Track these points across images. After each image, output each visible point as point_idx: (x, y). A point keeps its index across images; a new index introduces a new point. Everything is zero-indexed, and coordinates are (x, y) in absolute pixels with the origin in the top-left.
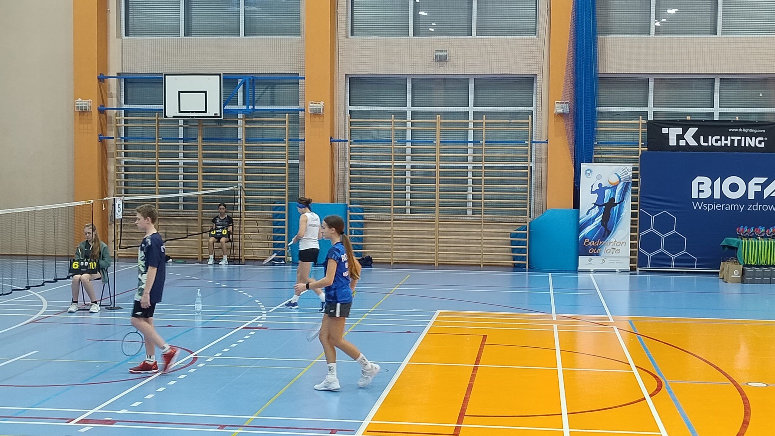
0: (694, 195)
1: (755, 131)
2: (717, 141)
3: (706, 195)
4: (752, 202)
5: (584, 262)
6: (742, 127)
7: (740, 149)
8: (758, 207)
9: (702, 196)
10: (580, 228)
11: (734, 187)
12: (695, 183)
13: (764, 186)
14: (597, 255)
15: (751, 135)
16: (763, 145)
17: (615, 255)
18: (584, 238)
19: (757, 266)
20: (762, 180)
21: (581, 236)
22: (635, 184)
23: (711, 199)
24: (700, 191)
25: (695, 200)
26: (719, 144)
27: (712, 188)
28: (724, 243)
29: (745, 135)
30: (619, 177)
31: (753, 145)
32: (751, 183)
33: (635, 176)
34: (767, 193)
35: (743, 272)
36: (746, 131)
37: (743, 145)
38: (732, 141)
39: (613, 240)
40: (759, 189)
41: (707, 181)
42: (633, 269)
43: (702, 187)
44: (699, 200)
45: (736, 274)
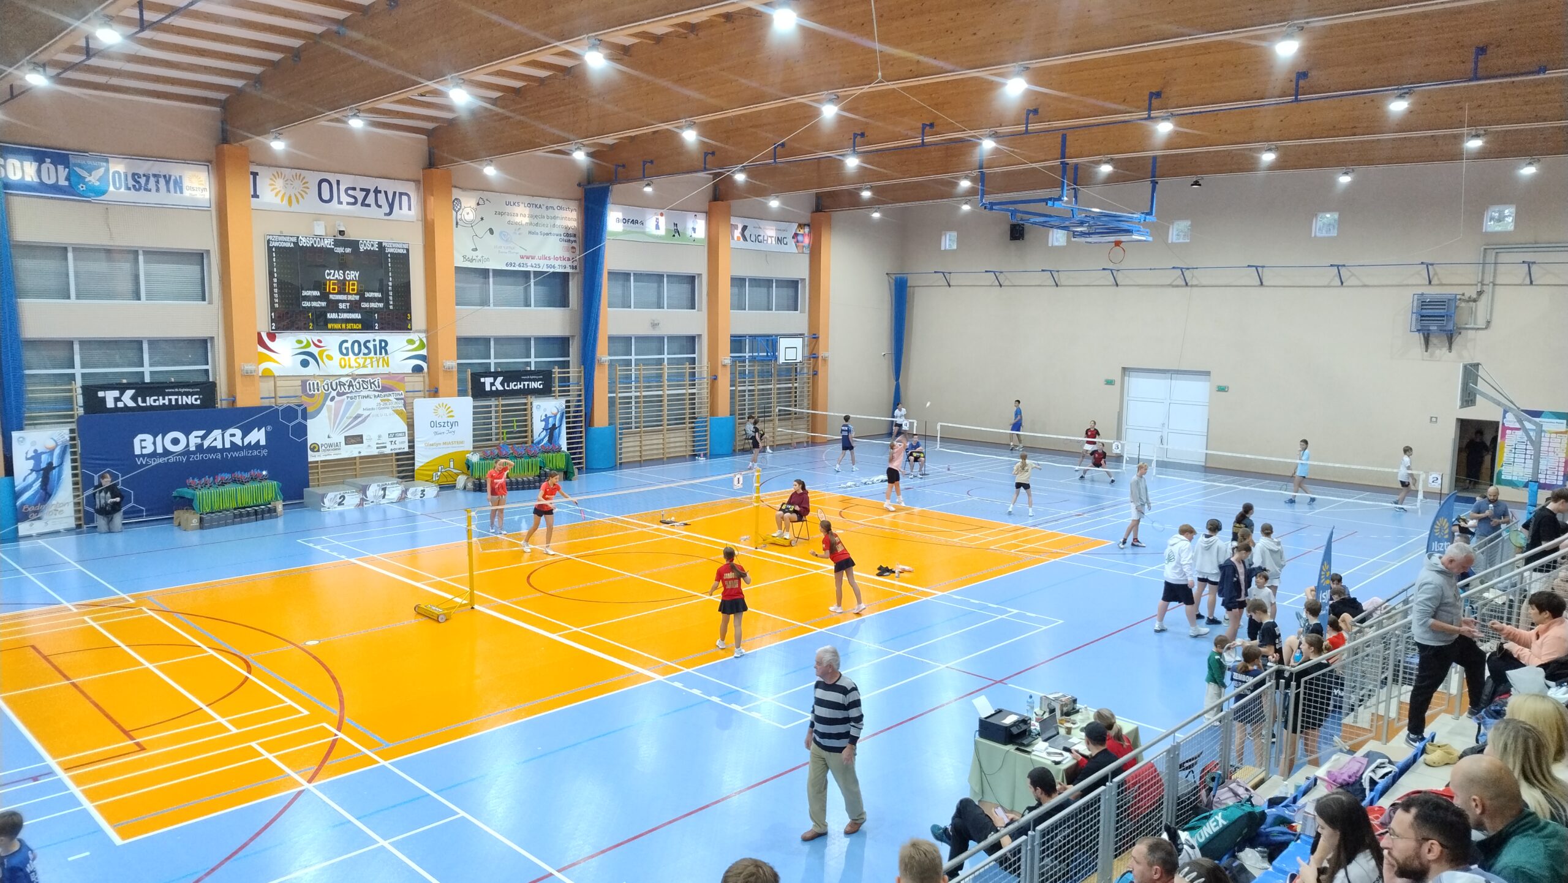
0: (137, 451)
1: (191, 390)
2: (155, 401)
3: (149, 450)
4: (193, 453)
5: (24, 528)
6: (178, 387)
7: (178, 406)
8: (199, 457)
9: (145, 452)
10: (17, 495)
11: (175, 441)
12: (137, 441)
13: (203, 438)
14: (39, 519)
15: (187, 394)
16: (198, 402)
17: (58, 516)
18: (23, 504)
19: (212, 513)
20: (201, 433)
21: (19, 503)
22: (73, 446)
23: (154, 454)
24: (142, 448)
25: (138, 456)
26: (157, 403)
27: (154, 443)
28: (175, 494)
29: (182, 394)
30: (55, 441)
31: (190, 403)
32: (191, 437)
33: (73, 439)
34: (206, 444)
35: (201, 520)
36: (183, 390)
37: (180, 403)
38: (170, 400)
39: (54, 502)
40: (199, 441)
41: (149, 438)
42: (79, 526)
43: (144, 444)
44: (143, 456)
45: (195, 521)
